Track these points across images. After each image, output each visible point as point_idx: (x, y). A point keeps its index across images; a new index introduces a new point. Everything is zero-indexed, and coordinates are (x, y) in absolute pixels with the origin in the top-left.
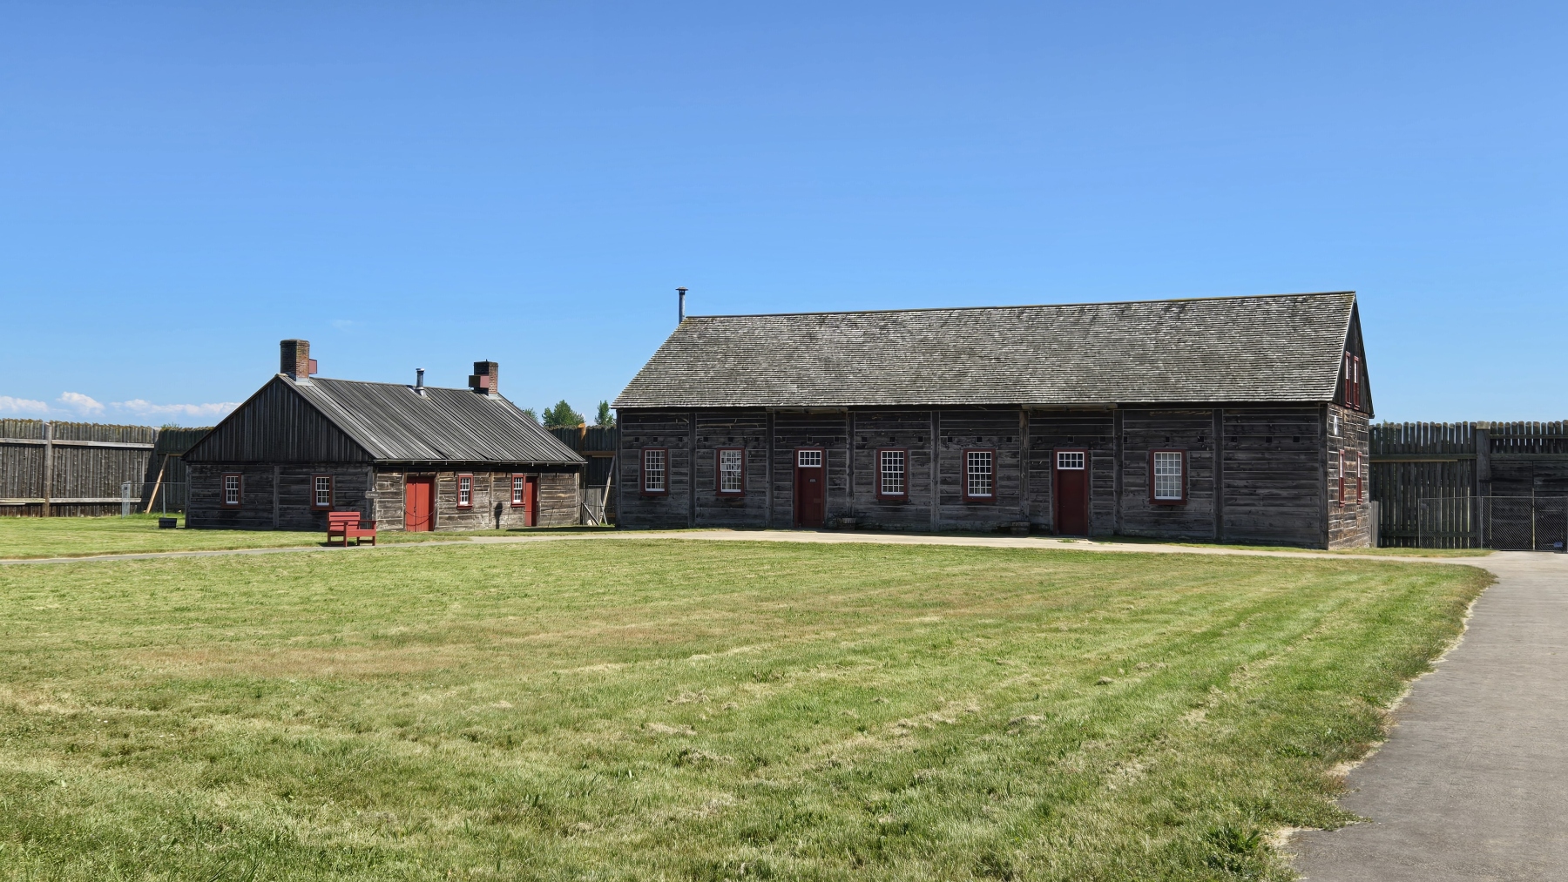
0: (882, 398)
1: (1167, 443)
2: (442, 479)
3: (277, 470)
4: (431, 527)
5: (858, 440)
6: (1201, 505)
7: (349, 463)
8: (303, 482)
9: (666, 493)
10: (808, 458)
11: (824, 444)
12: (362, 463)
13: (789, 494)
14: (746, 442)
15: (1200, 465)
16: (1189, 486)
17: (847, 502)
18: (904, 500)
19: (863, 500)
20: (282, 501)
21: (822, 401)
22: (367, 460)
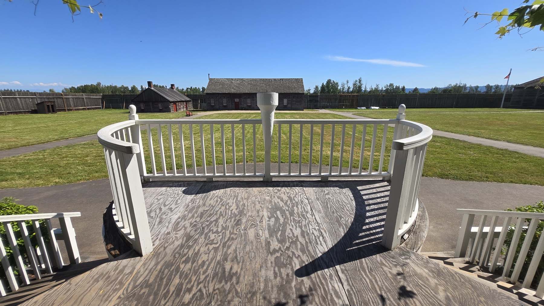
0: (247, 92)
1: (285, 98)
2: (177, 103)
3: (151, 103)
4: (177, 111)
5: (244, 98)
6: (289, 106)
7: (165, 102)
8: (156, 105)
9: (215, 105)
10: (237, 100)
11: (239, 98)
12: (167, 102)
13: (234, 105)
14: (227, 98)
15: (289, 101)
16: (288, 103)
17: (243, 106)
18: (251, 106)
19: (245, 106)
20: (153, 108)
21: (238, 92)
22: (169, 101)
